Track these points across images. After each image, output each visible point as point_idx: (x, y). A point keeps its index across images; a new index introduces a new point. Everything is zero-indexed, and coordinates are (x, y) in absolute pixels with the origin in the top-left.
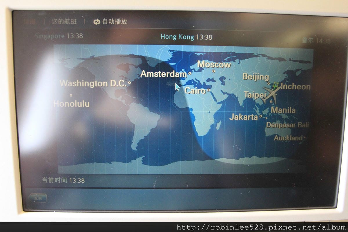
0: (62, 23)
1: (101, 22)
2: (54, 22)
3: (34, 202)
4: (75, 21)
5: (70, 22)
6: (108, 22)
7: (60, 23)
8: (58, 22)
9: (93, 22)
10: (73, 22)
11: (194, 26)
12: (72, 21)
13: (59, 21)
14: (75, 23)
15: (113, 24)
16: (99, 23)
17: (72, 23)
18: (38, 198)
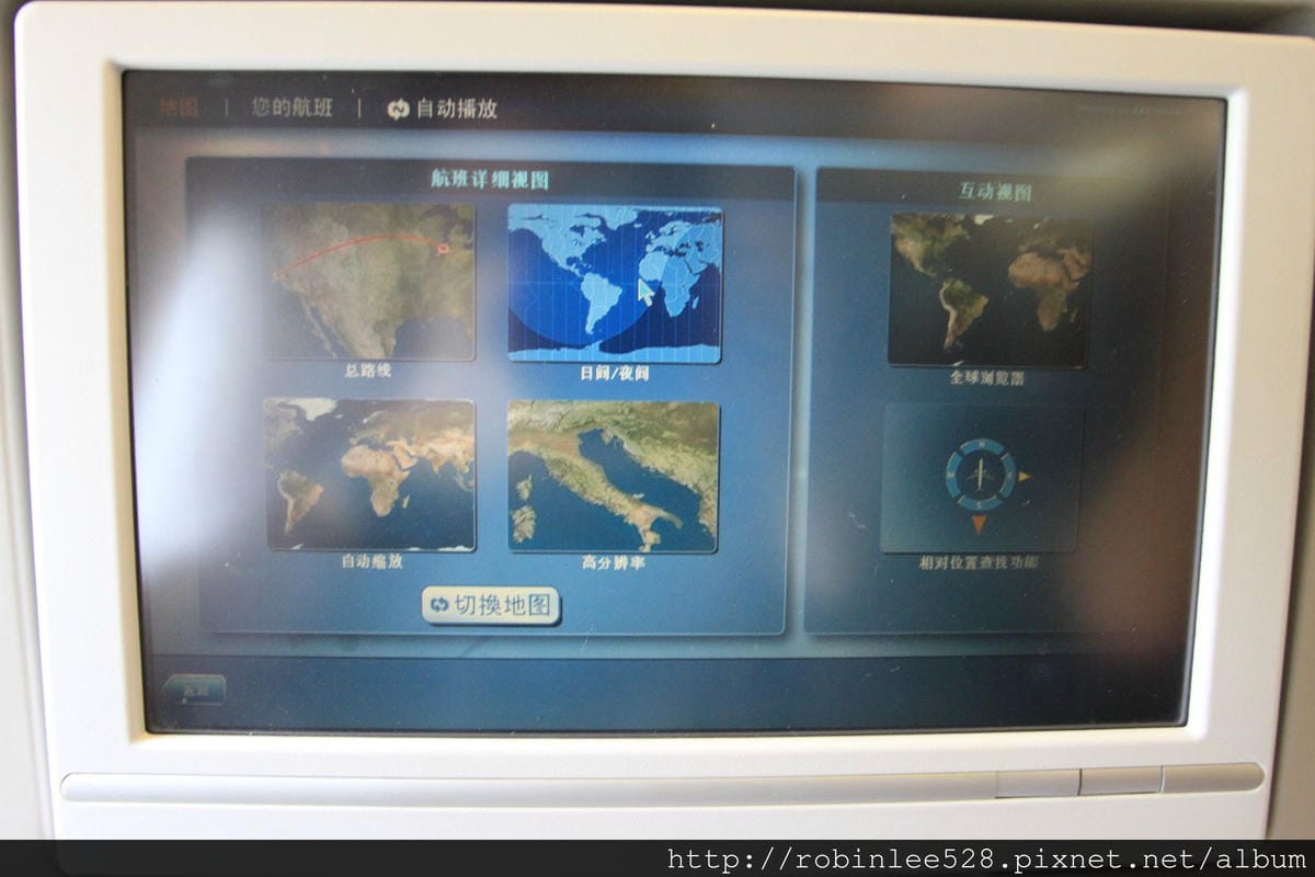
0: (284, 112)
1: (411, 110)
2: (260, 109)
3: (184, 701)
4: (329, 107)
5: (312, 109)
6: (435, 109)
7: (280, 112)
8: (271, 109)
9: (387, 109)
10: (320, 110)
11: (713, 126)
12: (317, 107)
13: (275, 107)
14: (326, 111)
15: (453, 115)
16: (406, 112)
17: (317, 113)
18: (195, 691)
